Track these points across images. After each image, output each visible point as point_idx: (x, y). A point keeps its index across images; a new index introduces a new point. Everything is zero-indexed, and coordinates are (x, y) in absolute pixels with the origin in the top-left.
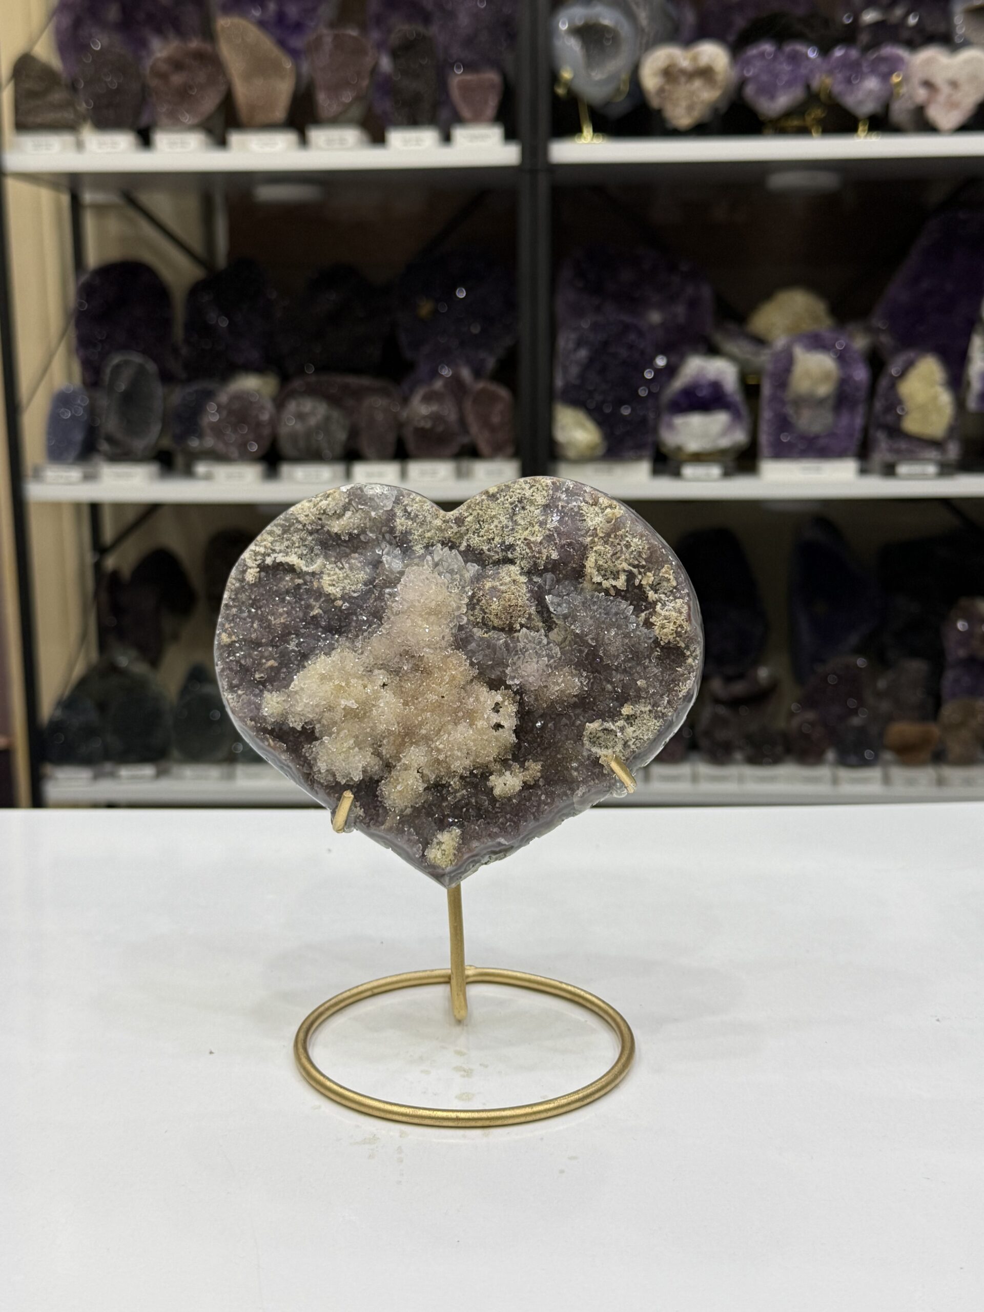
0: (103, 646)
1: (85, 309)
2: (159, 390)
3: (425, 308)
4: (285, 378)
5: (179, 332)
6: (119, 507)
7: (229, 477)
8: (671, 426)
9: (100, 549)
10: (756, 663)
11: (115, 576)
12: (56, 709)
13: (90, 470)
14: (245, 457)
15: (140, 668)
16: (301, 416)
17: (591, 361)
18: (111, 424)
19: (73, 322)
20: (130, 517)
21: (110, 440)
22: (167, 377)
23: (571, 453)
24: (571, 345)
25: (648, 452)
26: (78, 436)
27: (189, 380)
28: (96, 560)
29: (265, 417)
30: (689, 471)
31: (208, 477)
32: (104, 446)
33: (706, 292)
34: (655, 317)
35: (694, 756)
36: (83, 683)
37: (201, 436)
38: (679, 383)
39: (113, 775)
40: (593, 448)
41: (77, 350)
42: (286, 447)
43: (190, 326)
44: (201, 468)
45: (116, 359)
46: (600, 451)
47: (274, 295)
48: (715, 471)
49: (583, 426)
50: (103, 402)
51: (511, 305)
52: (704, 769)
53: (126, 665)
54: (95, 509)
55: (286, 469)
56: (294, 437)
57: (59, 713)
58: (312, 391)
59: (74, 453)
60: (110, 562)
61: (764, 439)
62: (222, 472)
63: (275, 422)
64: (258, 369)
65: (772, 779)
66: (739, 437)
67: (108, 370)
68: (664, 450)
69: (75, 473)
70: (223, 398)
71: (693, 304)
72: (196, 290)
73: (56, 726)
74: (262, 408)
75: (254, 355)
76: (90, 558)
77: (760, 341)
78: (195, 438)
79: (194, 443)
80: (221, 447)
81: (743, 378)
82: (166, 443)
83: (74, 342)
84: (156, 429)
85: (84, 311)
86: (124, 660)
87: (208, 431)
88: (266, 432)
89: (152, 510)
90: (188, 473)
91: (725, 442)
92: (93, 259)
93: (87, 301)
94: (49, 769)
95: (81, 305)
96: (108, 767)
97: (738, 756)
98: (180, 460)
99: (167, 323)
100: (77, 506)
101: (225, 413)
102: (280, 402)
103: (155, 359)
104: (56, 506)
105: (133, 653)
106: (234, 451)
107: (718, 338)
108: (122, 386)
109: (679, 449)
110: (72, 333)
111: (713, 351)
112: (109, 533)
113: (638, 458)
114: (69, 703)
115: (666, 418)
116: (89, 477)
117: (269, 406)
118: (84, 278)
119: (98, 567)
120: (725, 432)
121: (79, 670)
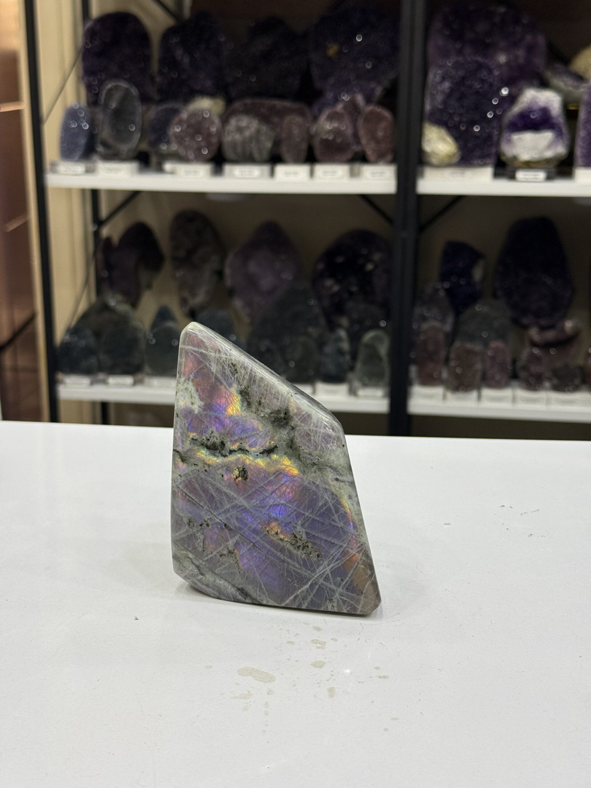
0: (99, 291)
1: (89, 47)
2: (140, 108)
3: (333, 50)
4: (229, 101)
5: (155, 66)
6: (112, 193)
7: (187, 173)
8: (509, 141)
9: (98, 222)
10: (564, 317)
11: (108, 240)
12: (66, 335)
13: (90, 165)
14: (199, 159)
15: (123, 308)
16: (240, 130)
17: (452, 90)
18: (105, 133)
19: (81, 56)
20: (119, 199)
21: (105, 144)
22: (145, 99)
23: (434, 161)
24: (438, 79)
25: (492, 160)
26: (83, 141)
27: (161, 101)
28: (95, 229)
29: (214, 129)
30: (520, 175)
31: (172, 173)
32: (100, 149)
33: (541, 40)
34: (502, 59)
35: (515, 383)
36: (85, 317)
37: (168, 143)
38: (517, 109)
39: (104, 382)
40: (450, 156)
41: (83, 78)
42: (228, 152)
43: (163, 61)
44: (168, 166)
45: (109, 85)
46: (456, 159)
47: (222, 39)
48: (541, 175)
49: (444, 140)
50: (100, 116)
51: (395, 48)
52: (521, 393)
53: (114, 304)
54: (95, 193)
55: (228, 168)
56: (234, 144)
57: (68, 337)
58: (247, 111)
59: (79, 153)
60: (105, 232)
61: (579, 152)
62: (182, 169)
63: (220, 134)
64: (211, 95)
65: (571, 402)
66: (561, 150)
67: (104, 92)
68: (503, 158)
69: (80, 168)
70: (184, 115)
71: (531, 49)
72: (168, 34)
73: (66, 346)
74: (212, 123)
75: (208, 83)
76: (91, 228)
77: (580, 78)
78: (165, 144)
79: (164, 148)
80: (182, 152)
81: (565, 105)
82: (144, 146)
83: (81, 72)
84: (137, 136)
85: (88, 48)
86: (112, 303)
87: (173, 139)
88: (214, 140)
89: (134, 195)
90: (160, 169)
91: (549, 154)
92: (95, 11)
93: (91, 42)
94: (60, 376)
95: (86, 44)
96: (101, 376)
97: (547, 384)
98: (154, 159)
99: (147, 59)
100: (83, 191)
101: (185, 126)
102: (225, 119)
103: (137, 86)
104: (69, 191)
105: (119, 297)
106: (191, 155)
107: (548, 74)
108: (114, 105)
109: (515, 158)
110: (80, 64)
111: (544, 84)
112: (104, 212)
113: (484, 165)
114: (74, 331)
115: (506, 135)
116: (89, 171)
117: (217, 121)
118: (89, 24)
119: (96, 234)
120: (549, 147)
121: (83, 307)
